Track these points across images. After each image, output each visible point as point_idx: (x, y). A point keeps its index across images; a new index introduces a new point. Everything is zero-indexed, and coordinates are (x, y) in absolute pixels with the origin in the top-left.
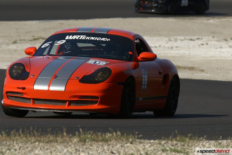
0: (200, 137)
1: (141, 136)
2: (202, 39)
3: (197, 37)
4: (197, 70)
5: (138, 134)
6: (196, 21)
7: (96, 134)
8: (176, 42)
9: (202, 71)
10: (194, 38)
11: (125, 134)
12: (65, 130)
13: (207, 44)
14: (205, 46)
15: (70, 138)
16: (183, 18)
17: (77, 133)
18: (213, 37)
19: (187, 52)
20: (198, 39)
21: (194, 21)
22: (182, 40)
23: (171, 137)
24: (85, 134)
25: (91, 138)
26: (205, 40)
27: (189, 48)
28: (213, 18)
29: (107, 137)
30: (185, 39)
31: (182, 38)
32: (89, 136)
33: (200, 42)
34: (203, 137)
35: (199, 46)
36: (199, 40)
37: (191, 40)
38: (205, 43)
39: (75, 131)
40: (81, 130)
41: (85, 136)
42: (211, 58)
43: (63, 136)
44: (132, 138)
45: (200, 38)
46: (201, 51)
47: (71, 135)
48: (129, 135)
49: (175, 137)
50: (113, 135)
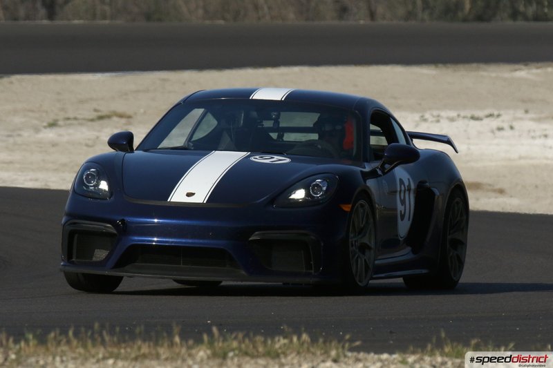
1: (358, 343)
2: (499, 116)
3: (487, 112)
4: (487, 191)
6: (485, 74)
7: (250, 340)
8: (438, 124)
9: (501, 191)
10: (479, 113)
11: (321, 341)
12: (176, 330)
13: (512, 128)
14: (508, 132)
16: (454, 66)
17: (205, 337)
18: (526, 112)
20: (491, 115)
21: (482, 73)
22: (453, 120)
23: (429, 347)
24: (225, 340)
25: (240, 349)
26: (507, 117)
27: (469, 138)
28: (526, 65)
29: (277, 346)
30: (459, 116)
31: (454, 114)
32: (235, 344)
33: (495, 123)
35: (492, 132)
36: (492, 119)
37: (473, 118)
38: (506, 125)
40: (215, 330)
41: (226, 345)
42: (523, 162)
45: (496, 113)
46: (497, 145)
47: (191, 343)
48: (331, 342)
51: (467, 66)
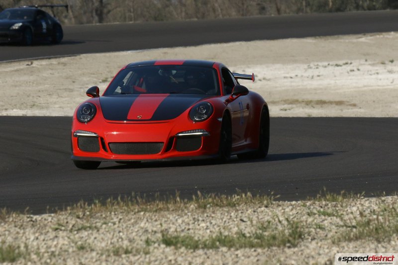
0: (357, 195)
1: (278, 196)
2: (351, 63)
3: (345, 62)
4: (347, 105)
5: (275, 195)
6: (342, 41)
7: (219, 197)
8: (317, 69)
9: (355, 105)
10: (341, 63)
11: (258, 196)
12: (177, 194)
13: (358, 70)
14: (356, 72)
15: (185, 203)
16: (324, 37)
17: (194, 197)
18: (366, 60)
19: (332, 82)
20: (347, 63)
21: (340, 40)
22: (325, 67)
23: (318, 196)
24: (205, 198)
25: (213, 203)
26: (356, 63)
27: (335, 76)
28: (364, 35)
29: (234, 200)
30: (329, 65)
31: (326, 64)
32: (210, 200)
33: (349, 68)
34: (361, 193)
35: (348, 72)
36: (347, 65)
37: (337, 65)
38: (355, 69)
39: (192, 194)
40: (199, 193)
41: (205, 200)
42: (366, 88)
43: (176, 202)
44: (267, 200)
45: (349, 62)
46: (351, 79)
47: (186, 200)
48: (263, 196)
49: (324, 195)
50: (242, 196)
51: (332, 37)
